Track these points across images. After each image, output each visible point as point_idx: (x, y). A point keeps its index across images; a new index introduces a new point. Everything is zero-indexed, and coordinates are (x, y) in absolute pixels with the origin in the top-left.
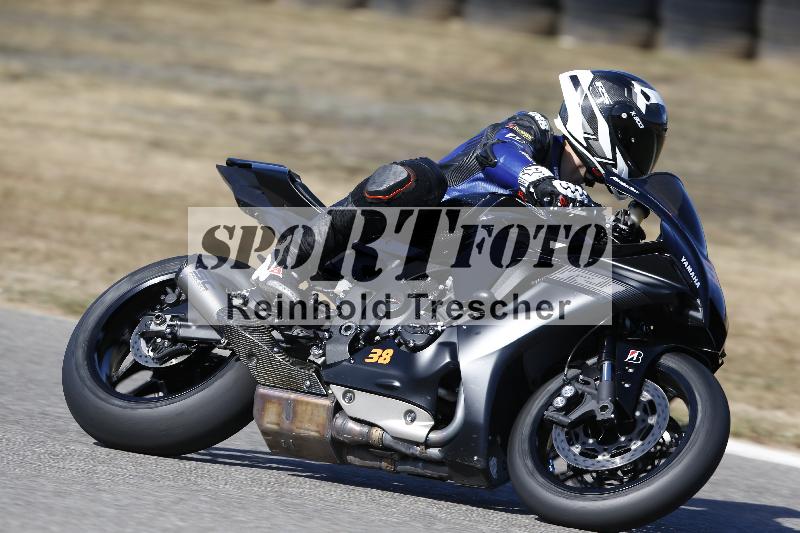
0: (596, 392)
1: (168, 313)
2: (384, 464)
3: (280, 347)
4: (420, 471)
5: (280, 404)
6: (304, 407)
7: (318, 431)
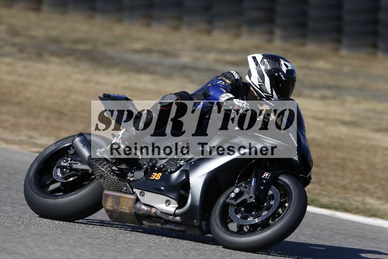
0: (248, 191)
1: (70, 158)
2: (158, 225)
3: (114, 173)
4: (173, 227)
5: (113, 198)
6: (123, 199)
7: (129, 210)
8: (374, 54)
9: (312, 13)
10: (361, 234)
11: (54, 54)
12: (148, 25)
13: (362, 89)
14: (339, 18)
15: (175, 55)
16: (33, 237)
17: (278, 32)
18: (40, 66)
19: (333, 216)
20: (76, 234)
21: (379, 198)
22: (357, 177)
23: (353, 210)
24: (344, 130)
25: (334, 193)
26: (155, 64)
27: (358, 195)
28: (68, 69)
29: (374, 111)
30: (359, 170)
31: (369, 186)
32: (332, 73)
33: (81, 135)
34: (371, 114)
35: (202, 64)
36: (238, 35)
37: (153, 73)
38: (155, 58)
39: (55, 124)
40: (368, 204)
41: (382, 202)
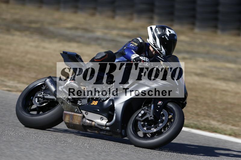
0: (149, 112)
1: (43, 92)
2: (96, 132)
3: (70, 100)
4: (105, 133)
5: (69, 116)
6: (75, 116)
7: (79, 123)
8: (215, 32)
9: (177, 6)
10: (208, 143)
11: (17, 29)
12: (75, 12)
13: (208, 53)
14: (194, 9)
15: (92, 31)
16: (4, 143)
17: (156, 18)
18: (9, 37)
19: (190, 132)
20: (31, 142)
21: (218, 121)
22: (205, 108)
23: (202, 128)
24: (197, 78)
25: (190, 117)
26: (80, 37)
27: (205, 119)
28: (26, 39)
29: (215, 67)
30: (206, 103)
31: (212, 114)
32: (189, 44)
33: (50, 77)
34: (213, 69)
35: (109, 37)
36: (131, 20)
37: (79, 42)
38: (79, 33)
39: (18, 73)
40: (211, 124)
41: (220, 123)
